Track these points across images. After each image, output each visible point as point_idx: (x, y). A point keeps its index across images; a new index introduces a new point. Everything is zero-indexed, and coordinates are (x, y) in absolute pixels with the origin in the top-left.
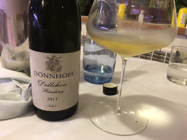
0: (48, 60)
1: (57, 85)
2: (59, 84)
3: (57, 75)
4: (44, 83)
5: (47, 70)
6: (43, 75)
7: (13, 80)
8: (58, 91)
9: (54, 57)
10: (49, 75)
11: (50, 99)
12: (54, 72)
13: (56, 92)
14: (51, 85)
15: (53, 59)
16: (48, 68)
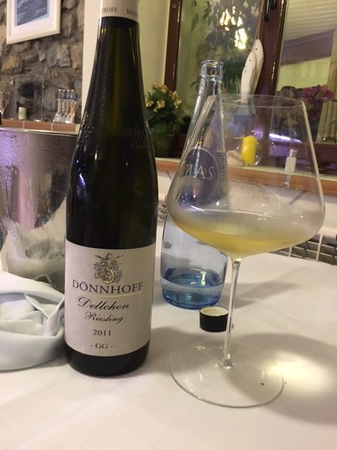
0: (99, 260)
1: (112, 307)
2: (116, 305)
3: (113, 287)
4: (88, 303)
5: (96, 278)
6: (89, 286)
7: (27, 297)
8: (112, 318)
9: (110, 256)
10: (99, 288)
11: (97, 333)
12: (107, 282)
13: (109, 319)
14: (101, 306)
15: (107, 259)
16: (97, 276)
